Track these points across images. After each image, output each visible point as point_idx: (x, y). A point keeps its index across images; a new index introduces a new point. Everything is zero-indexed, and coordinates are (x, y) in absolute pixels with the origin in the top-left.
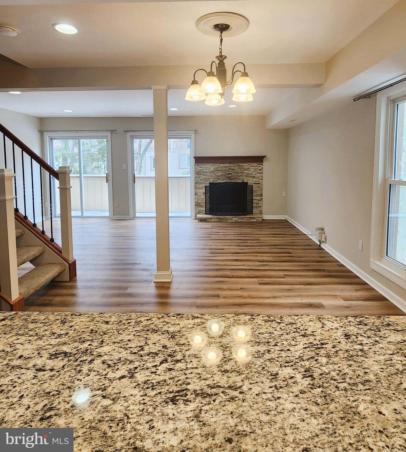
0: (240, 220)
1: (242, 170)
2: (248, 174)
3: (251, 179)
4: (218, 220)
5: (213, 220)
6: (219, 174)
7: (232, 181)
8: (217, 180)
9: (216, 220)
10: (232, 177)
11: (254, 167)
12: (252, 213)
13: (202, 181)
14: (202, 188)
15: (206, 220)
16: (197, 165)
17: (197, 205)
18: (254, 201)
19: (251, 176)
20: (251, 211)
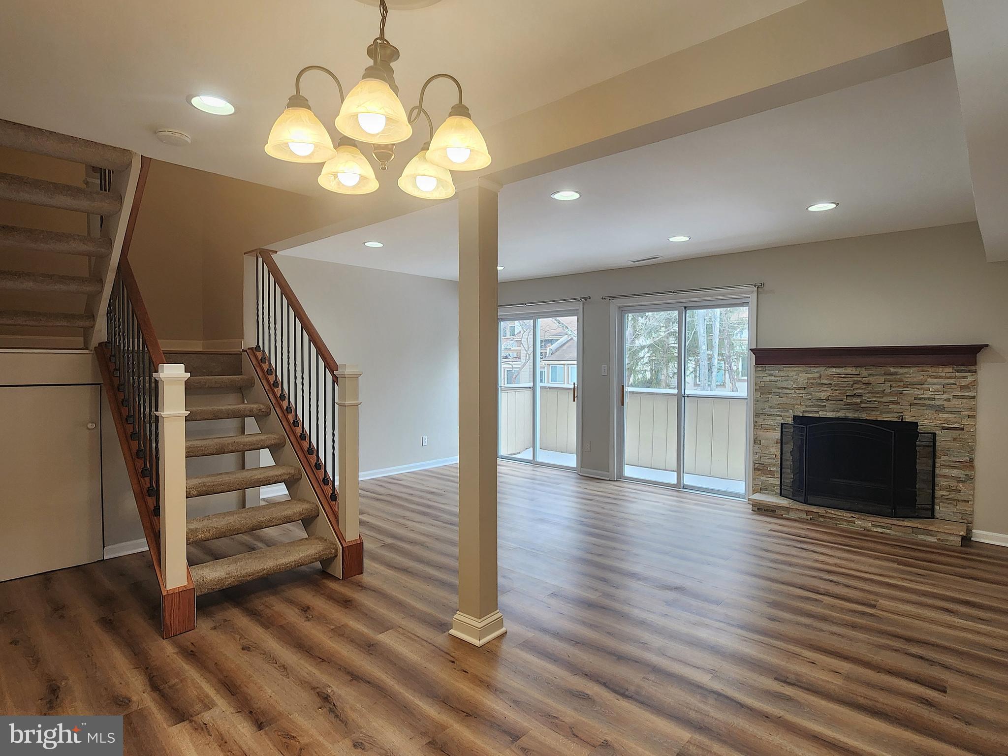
0: (880, 530)
1: (899, 386)
2: (920, 399)
3: (929, 413)
4: (809, 518)
5: (792, 515)
6: (824, 395)
7: (864, 416)
8: (816, 409)
9: (804, 516)
10: (863, 405)
11: (940, 377)
12: (933, 517)
13: (774, 411)
14: (772, 428)
15: (773, 511)
16: (760, 369)
17: (759, 470)
18: (941, 482)
19: (931, 407)
20: (927, 509)
